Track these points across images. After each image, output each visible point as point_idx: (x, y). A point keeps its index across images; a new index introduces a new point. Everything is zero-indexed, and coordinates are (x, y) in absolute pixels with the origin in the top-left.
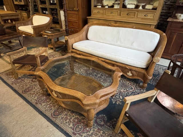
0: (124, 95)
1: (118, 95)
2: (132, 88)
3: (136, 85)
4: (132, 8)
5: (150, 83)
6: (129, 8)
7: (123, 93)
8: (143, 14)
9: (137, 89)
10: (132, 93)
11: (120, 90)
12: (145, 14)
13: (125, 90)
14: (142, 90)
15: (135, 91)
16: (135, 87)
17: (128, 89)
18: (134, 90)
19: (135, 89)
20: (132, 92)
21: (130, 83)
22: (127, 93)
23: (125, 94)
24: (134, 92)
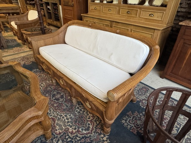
0: (67, 139)
1: (59, 136)
2: (88, 129)
3: (99, 124)
4: (135, 4)
5: (124, 124)
6: (130, 4)
7: (68, 135)
8: (147, 12)
9: (94, 132)
10: (83, 138)
11: (69, 127)
12: (151, 13)
13: (75, 129)
14: (102, 136)
15: (89, 135)
16: (95, 126)
17: (80, 130)
18: (89, 133)
19: (91, 131)
20: (83, 136)
21: (91, 118)
22: (73, 137)
23: (70, 138)
24: (86, 137)
